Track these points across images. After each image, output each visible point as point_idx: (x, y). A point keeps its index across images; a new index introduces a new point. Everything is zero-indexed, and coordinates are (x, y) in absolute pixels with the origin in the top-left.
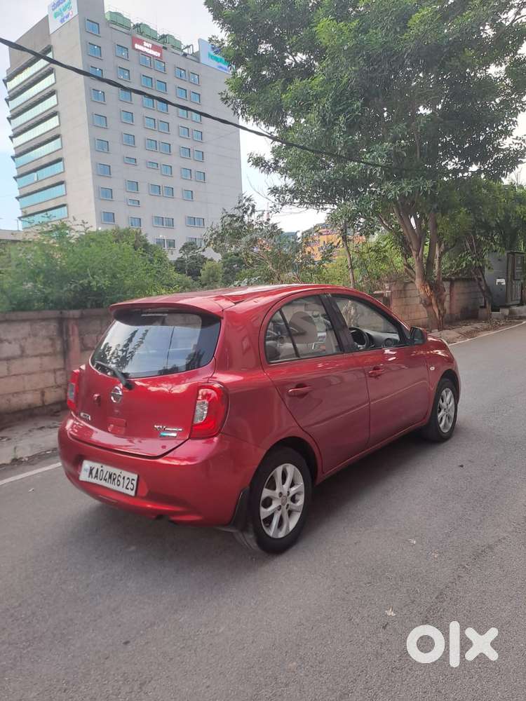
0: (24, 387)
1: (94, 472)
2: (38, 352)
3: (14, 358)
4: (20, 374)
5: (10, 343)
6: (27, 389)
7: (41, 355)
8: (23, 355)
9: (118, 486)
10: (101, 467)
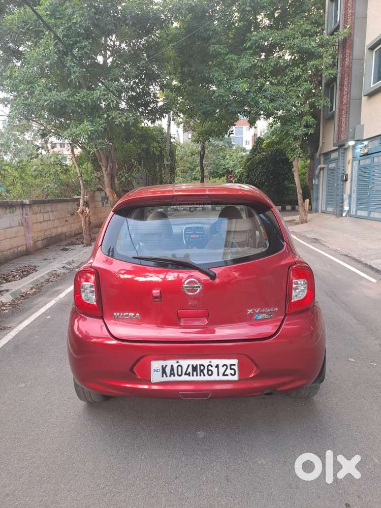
1: (168, 370)
9: (210, 375)
10: (177, 362)
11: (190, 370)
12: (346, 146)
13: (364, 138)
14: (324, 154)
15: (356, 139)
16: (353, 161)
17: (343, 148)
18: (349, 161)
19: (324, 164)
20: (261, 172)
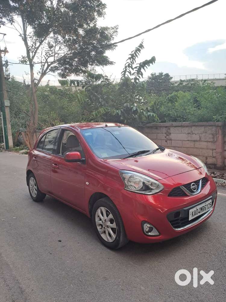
0: (199, 154)
2: (206, 140)
3: (197, 141)
4: (198, 148)
5: (196, 135)
6: (200, 155)
7: (207, 142)
8: (200, 140)
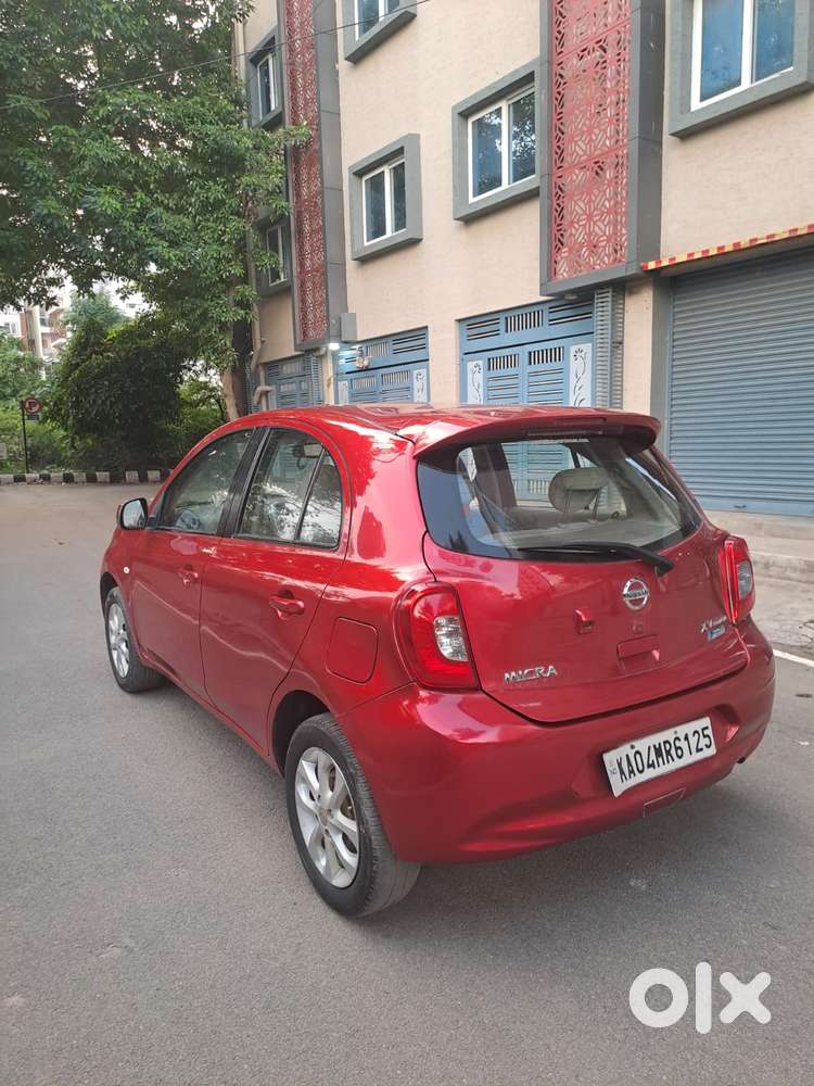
1: (625, 766)
9: (680, 757)
10: (632, 747)
11: (653, 756)
12: (322, 352)
13: (359, 339)
14: (265, 365)
15: (343, 339)
16: (336, 380)
17: (315, 354)
18: (329, 380)
19: (267, 384)
20: (110, 396)
